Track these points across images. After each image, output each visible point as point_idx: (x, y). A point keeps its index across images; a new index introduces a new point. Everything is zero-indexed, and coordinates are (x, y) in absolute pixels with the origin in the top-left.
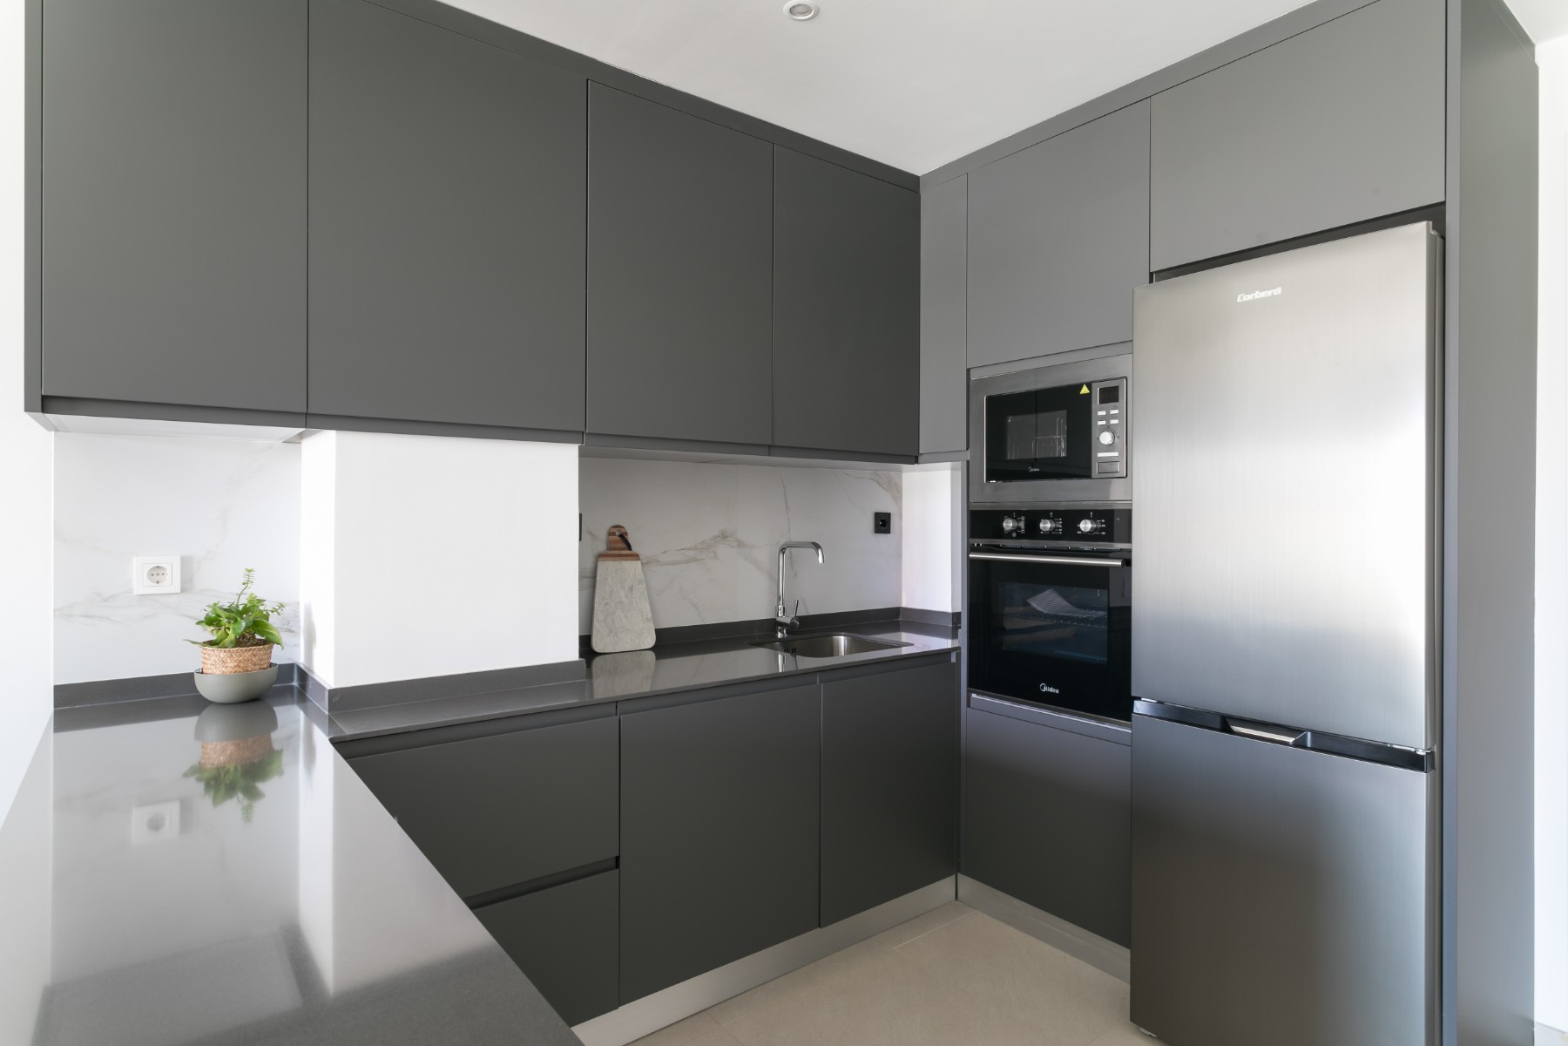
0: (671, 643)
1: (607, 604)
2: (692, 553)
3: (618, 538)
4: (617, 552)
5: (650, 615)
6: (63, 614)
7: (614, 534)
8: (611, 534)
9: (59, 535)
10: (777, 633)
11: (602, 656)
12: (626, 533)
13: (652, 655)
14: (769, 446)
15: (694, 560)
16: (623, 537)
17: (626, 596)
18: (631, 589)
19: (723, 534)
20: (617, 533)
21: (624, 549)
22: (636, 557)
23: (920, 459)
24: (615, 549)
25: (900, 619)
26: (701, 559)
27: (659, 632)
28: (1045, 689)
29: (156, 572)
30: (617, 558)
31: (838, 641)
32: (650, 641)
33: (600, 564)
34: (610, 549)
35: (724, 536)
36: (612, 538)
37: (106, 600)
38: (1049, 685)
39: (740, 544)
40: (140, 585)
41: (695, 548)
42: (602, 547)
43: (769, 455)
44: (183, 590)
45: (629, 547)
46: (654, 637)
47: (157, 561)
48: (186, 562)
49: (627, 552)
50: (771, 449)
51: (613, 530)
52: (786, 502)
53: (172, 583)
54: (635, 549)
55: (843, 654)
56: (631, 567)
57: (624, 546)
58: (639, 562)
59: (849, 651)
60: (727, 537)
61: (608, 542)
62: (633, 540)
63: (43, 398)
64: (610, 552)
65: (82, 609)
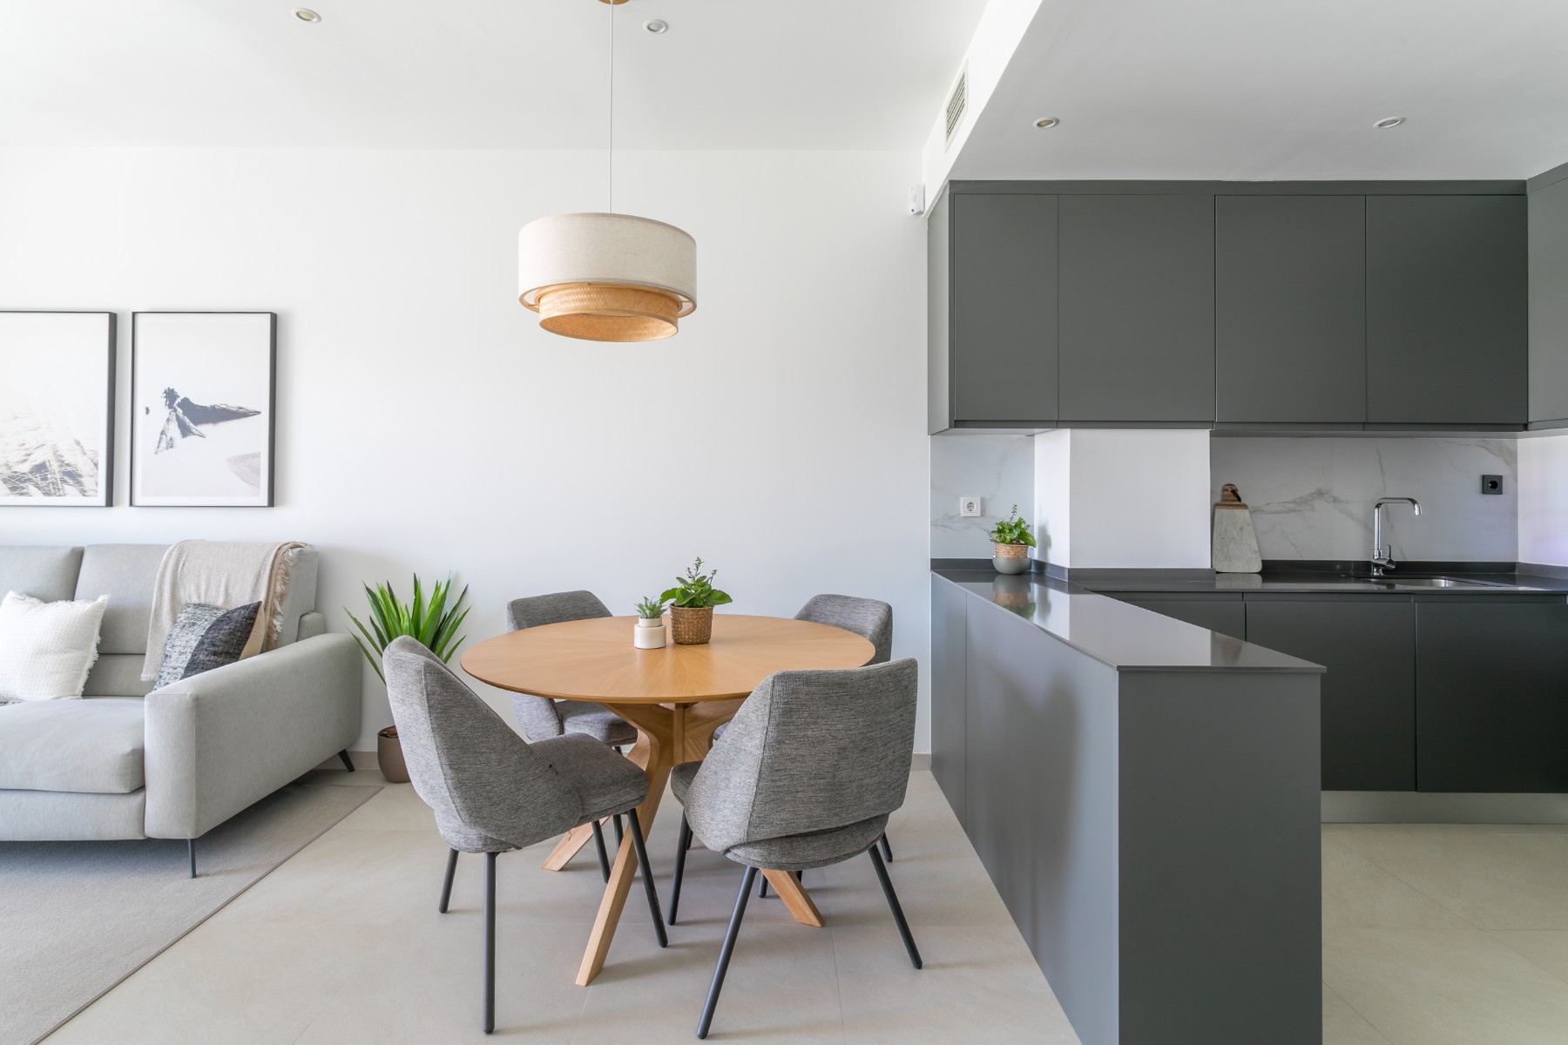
0: (1271, 570)
1: (1223, 539)
2: (1291, 506)
3: (1231, 493)
4: (1230, 503)
5: (1257, 549)
6: (934, 524)
7: (1227, 490)
8: (1224, 490)
9: (933, 487)
10: (1372, 571)
11: (1220, 575)
12: (1237, 490)
13: (1259, 577)
14: (1364, 423)
15: (1294, 511)
16: (1234, 492)
17: (1238, 534)
18: (1242, 529)
20: (1230, 490)
21: (1235, 501)
22: (1246, 506)
23: (1530, 426)
24: (1228, 501)
25: (1517, 573)
26: (1300, 510)
27: (1264, 562)
29: (970, 505)
30: (1231, 506)
32: (1258, 567)
33: (1217, 511)
34: (1224, 500)
35: (1320, 493)
36: (1226, 493)
37: (950, 519)
39: (1336, 500)
40: (964, 512)
41: (1294, 502)
43: (1364, 430)
44: (984, 515)
45: (1239, 500)
46: (1261, 564)
47: (969, 500)
48: (983, 501)
49: (1237, 503)
50: (1365, 425)
51: (1226, 487)
52: (1382, 467)
53: (977, 510)
54: (1244, 501)
56: (1241, 514)
57: (1235, 498)
58: (1247, 511)
60: (1323, 494)
61: (1223, 496)
62: (1240, 493)
63: (955, 421)
64: (1225, 503)
65: (942, 522)
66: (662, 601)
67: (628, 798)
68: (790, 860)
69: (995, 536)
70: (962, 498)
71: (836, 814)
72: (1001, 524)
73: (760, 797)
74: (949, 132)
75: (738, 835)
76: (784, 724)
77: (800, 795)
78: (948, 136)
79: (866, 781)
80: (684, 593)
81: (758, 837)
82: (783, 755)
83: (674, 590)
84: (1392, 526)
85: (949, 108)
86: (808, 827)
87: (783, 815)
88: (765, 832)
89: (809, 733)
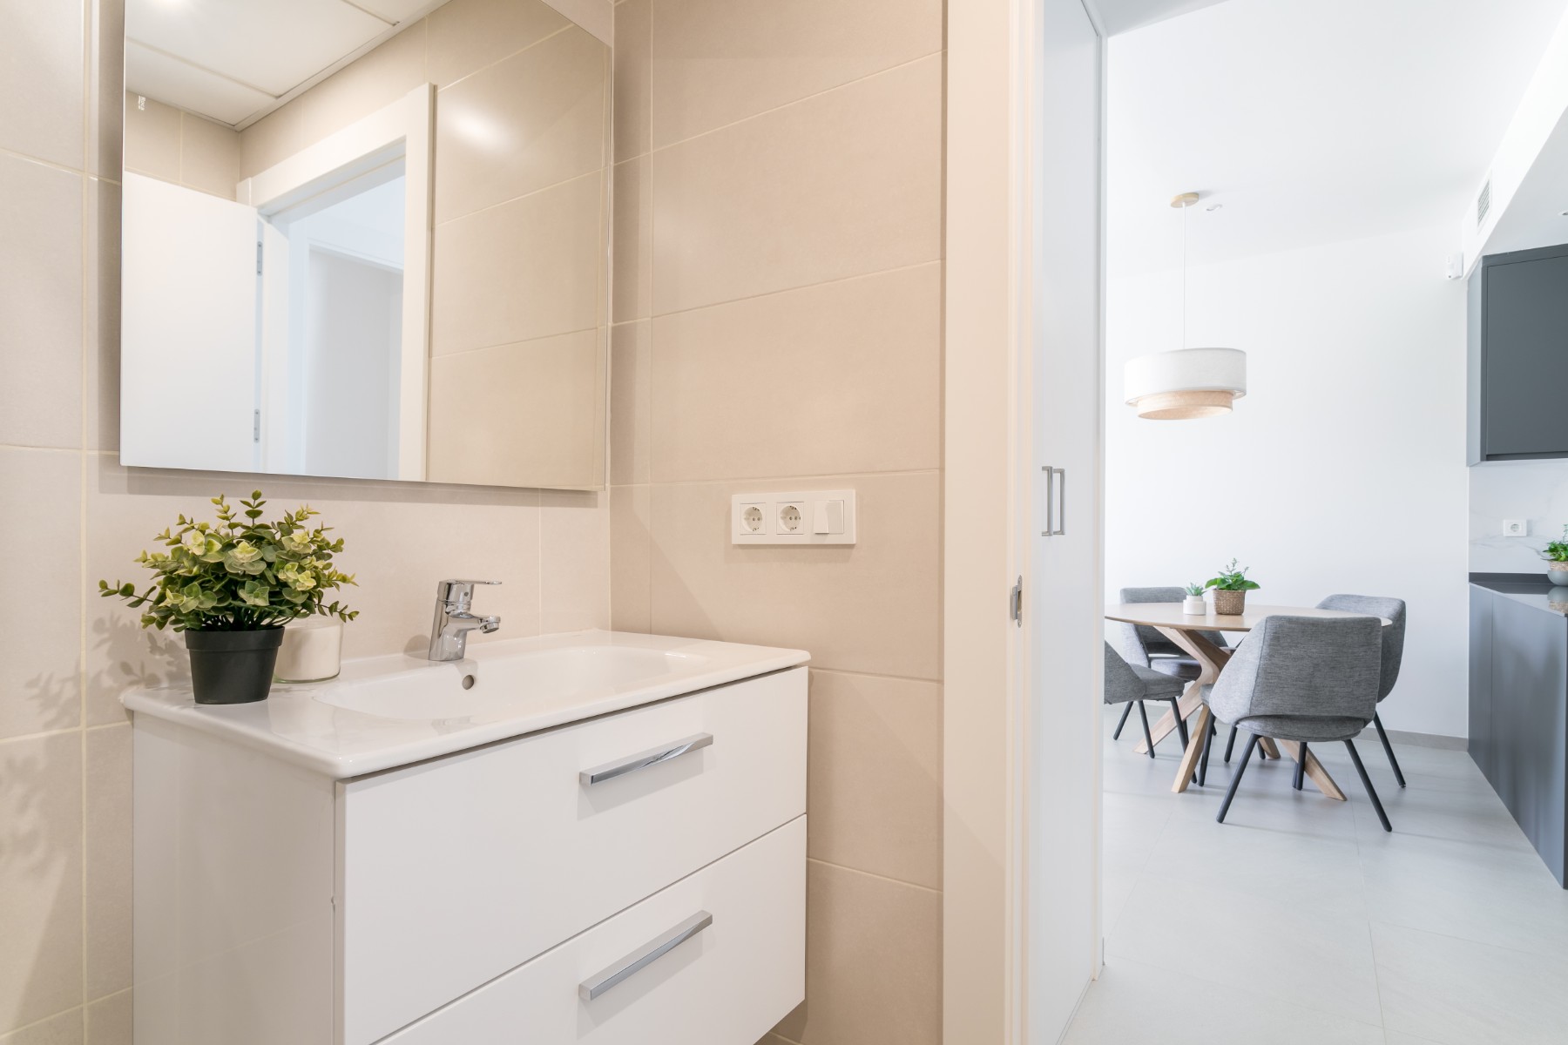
6: (1473, 543)
9: (1471, 510)
29: (1514, 526)
37: (1492, 538)
40: (1507, 531)
44: (1528, 535)
47: (1515, 523)
48: (1529, 522)
63: (1488, 456)
65: (1482, 541)
66: (1208, 586)
67: (1172, 689)
68: (1281, 731)
69: (1548, 555)
70: (1505, 521)
71: (1313, 706)
72: (1552, 544)
73: (1257, 688)
74: (1480, 218)
75: (1243, 710)
76: (1273, 645)
77: (1286, 690)
78: (1479, 222)
79: (1336, 689)
80: (1223, 581)
81: (1257, 713)
82: (1273, 664)
83: (1216, 579)
85: (1480, 199)
86: (1292, 711)
87: (1275, 701)
88: (1261, 711)
89: (1292, 652)
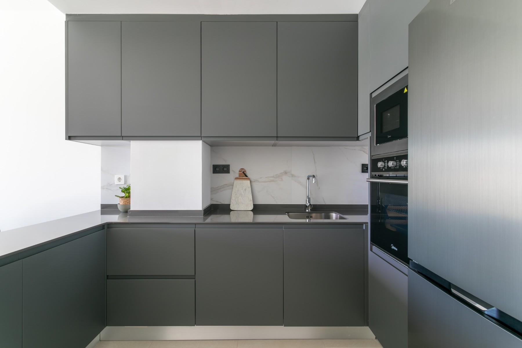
0: (258, 209)
1: (236, 194)
2: (272, 179)
3: (242, 173)
4: (241, 177)
5: (252, 199)
6: (103, 188)
8: (240, 171)
9: (102, 170)
10: (306, 210)
11: (233, 211)
12: (245, 171)
13: (252, 213)
15: (273, 181)
16: (244, 173)
17: (243, 192)
18: (245, 190)
19: (285, 172)
20: (242, 171)
21: (244, 176)
22: (249, 179)
23: (360, 138)
24: (241, 176)
26: (276, 181)
27: (254, 205)
28: (393, 247)
29: (119, 179)
30: (241, 179)
31: (333, 215)
32: (251, 208)
33: (235, 181)
34: (239, 176)
35: (286, 173)
37: (110, 185)
38: (394, 246)
39: (293, 176)
40: (117, 182)
41: (273, 177)
42: (237, 176)
44: (125, 184)
47: (119, 176)
48: (126, 177)
49: (247, 178)
52: (314, 160)
53: (122, 182)
54: (249, 177)
55: (334, 219)
56: (246, 182)
58: (250, 181)
59: (337, 218)
60: (287, 173)
61: (240, 174)
62: (248, 173)
63: (69, 137)
64: (240, 177)
65: (106, 187)
70: (115, 177)
84: (319, 188)
